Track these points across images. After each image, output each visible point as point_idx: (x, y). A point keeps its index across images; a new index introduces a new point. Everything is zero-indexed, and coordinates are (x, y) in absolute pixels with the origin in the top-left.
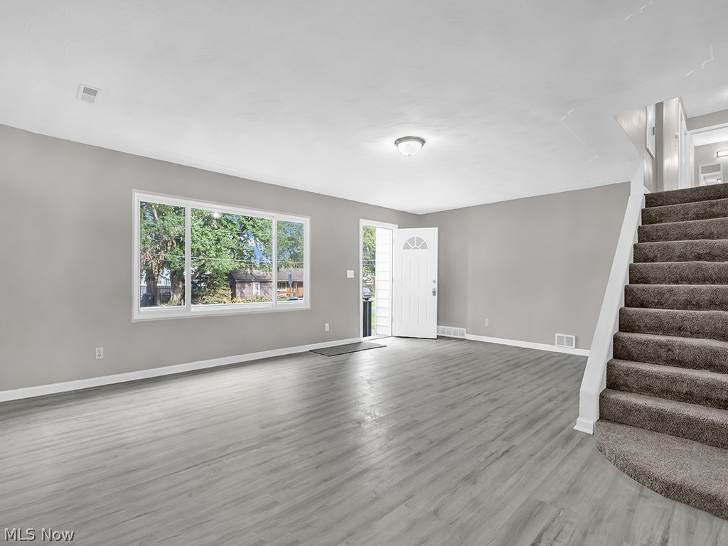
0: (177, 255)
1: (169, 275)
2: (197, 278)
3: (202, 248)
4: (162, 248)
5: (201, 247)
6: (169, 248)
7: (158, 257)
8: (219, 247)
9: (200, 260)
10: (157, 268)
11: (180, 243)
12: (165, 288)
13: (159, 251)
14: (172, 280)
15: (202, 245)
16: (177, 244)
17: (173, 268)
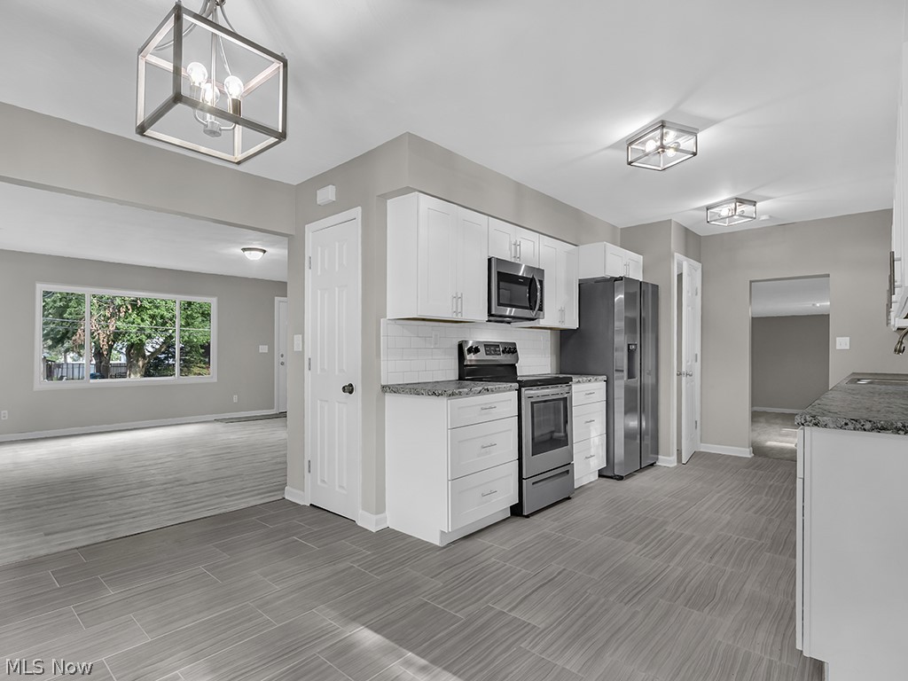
0: (133, 323)
1: (124, 349)
2: (163, 353)
3: (168, 315)
4: (113, 315)
5: (165, 313)
6: (122, 315)
7: (108, 326)
8: (189, 313)
9: (167, 330)
10: (105, 340)
11: (138, 308)
12: (120, 366)
13: (109, 318)
14: (128, 354)
15: (167, 310)
16: (133, 310)
17: (128, 341)
